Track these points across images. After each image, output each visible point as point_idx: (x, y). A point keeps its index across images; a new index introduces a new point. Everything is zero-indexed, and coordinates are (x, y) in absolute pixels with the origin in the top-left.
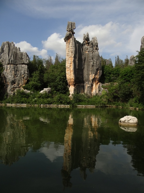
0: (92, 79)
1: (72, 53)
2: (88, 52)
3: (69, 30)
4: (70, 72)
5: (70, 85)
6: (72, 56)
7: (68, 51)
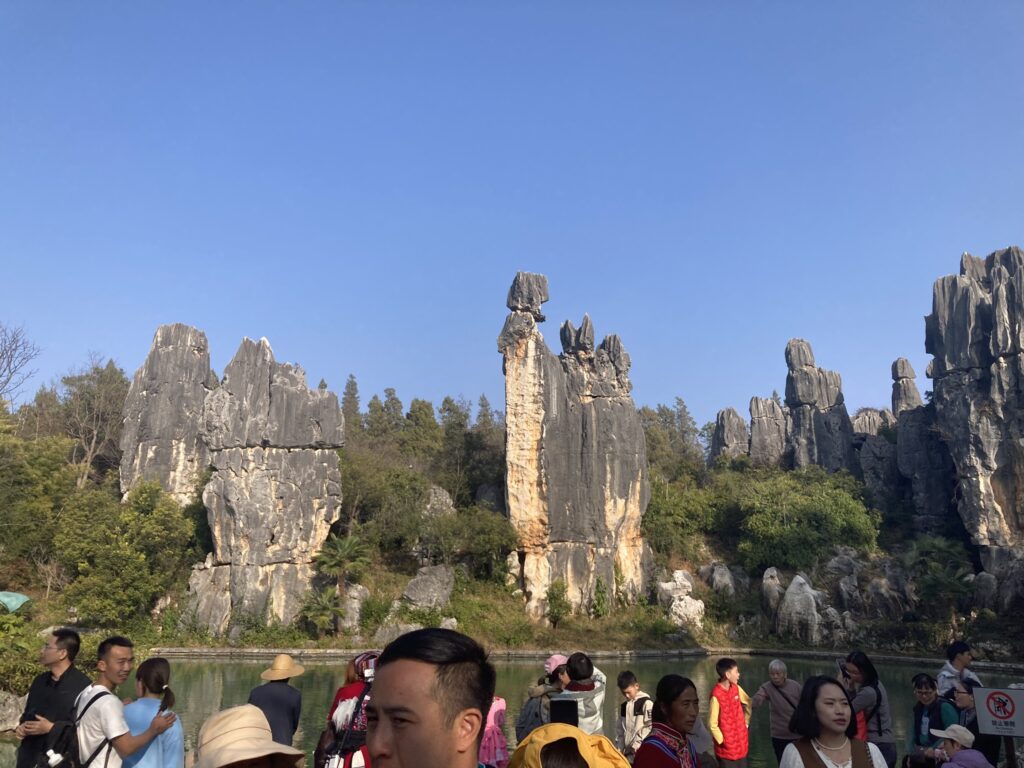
0: (616, 522)
1: (535, 402)
2: (594, 397)
3: (520, 306)
4: (529, 486)
5: (526, 550)
6: (537, 416)
7: (518, 392)
